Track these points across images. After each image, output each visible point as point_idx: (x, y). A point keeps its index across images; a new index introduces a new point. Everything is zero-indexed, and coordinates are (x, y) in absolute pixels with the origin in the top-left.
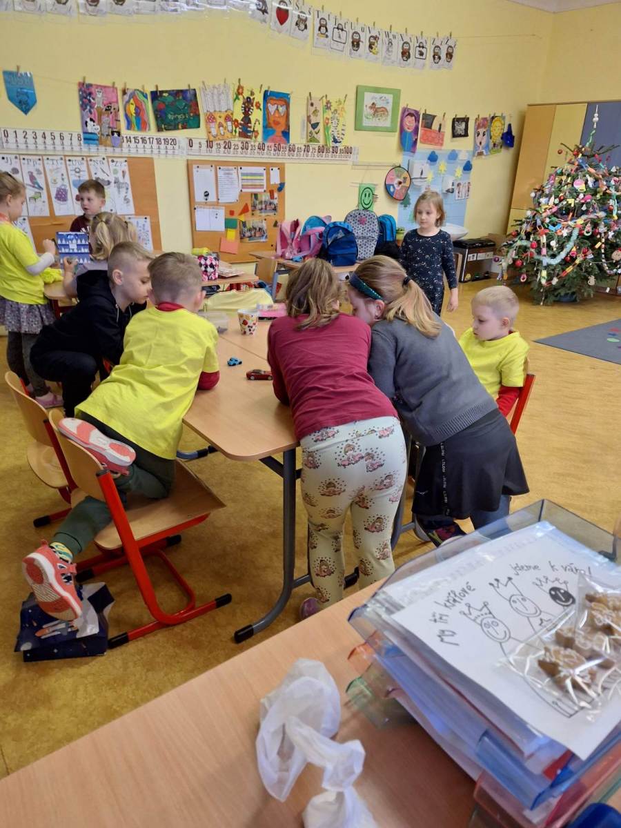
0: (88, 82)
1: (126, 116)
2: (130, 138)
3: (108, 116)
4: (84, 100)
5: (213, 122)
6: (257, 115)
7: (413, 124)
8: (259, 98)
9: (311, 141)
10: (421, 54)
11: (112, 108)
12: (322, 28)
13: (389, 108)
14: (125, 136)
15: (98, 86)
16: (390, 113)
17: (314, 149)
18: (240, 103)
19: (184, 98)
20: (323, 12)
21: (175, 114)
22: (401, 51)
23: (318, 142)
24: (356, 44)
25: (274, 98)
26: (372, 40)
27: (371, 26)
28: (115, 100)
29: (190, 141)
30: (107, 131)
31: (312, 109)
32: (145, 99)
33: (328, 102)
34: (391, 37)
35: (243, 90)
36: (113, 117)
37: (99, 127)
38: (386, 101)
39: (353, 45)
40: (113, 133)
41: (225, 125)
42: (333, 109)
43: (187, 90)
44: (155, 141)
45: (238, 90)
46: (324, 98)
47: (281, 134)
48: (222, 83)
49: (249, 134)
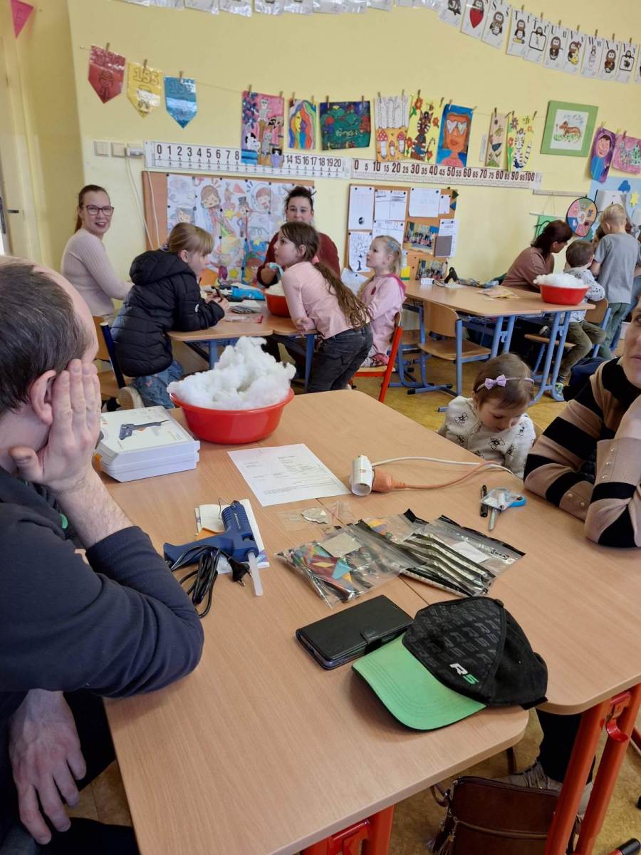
0: (253, 91)
1: (291, 131)
2: (291, 157)
3: (271, 132)
4: (248, 112)
5: (384, 140)
6: (433, 133)
7: (607, 149)
8: (438, 113)
9: (489, 165)
10: (627, 64)
11: (277, 122)
12: (519, 32)
13: (583, 129)
14: (285, 155)
15: (264, 96)
16: (583, 135)
17: (492, 174)
18: (416, 119)
19: (356, 112)
20: (522, 12)
21: (343, 131)
22: (604, 60)
23: (498, 166)
24: (555, 52)
25: (456, 114)
26: (573, 47)
27: (574, 29)
28: (280, 112)
29: (357, 161)
30: (267, 148)
31: (495, 128)
32: (313, 112)
33: (515, 120)
34: (595, 44)
35: (421, 103)
36: (276, 133)
37: (259, 143)
38: (579, 120)
39: (551, 53)
40: (274, 151)
41: (396, 145)
42: (519, 128)
43: (359, 103)
44: (318, 162)
45: (416, 103)
46: (511, 116)
47: (457, 156)
48: (400, 95)
49: (422, 155)
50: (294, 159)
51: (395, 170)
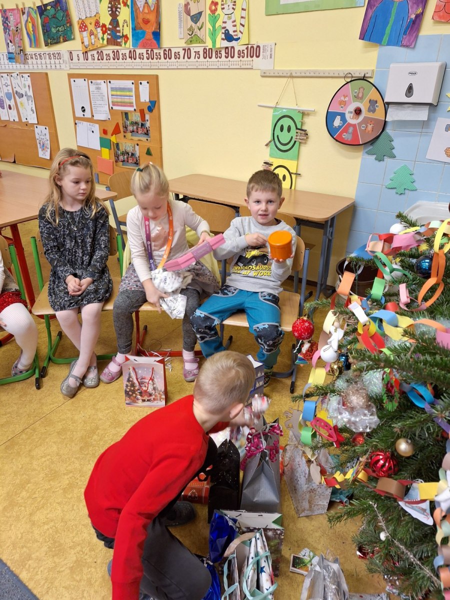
0: (4, 7)
1: (28, 34)
2: (32, 54)
4: (5, 24)
5: (85, 31)
6: (124, 15)
9: (191, 42)
11: (19, 29)
14: (29, 53)
15: (10, 10)
19: (61, 8)
21: (56, 27)
23: (203, 42)
28: (19, 20)
29: (71, 53)
30: (18, 50)
32: (36, 15)
36: (20, 37)
37: (14, 47)
41: (95, 32)
44: (47, 56)
50: (34, 56)
51: (100, 58)
